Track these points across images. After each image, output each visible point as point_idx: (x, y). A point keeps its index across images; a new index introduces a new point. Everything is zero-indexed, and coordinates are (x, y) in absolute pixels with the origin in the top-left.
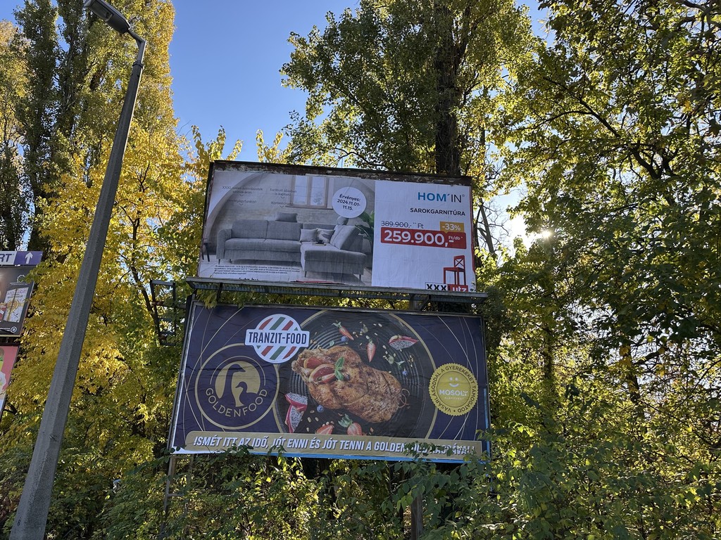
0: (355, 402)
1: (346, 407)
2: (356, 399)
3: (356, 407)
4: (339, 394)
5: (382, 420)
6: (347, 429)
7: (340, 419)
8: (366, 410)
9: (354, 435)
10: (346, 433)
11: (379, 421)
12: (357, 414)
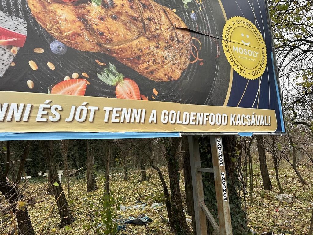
0: (126, 45)
1: (110, 51)
2: (125, 40)
3: (127, 54)
4: (94, 27)
5: (170, 78)
6: (114, 88)
7: (101, 70)
8: (144, 61)
9: (128, 99)
10: (114, 95)
11: (165, 79)
12: (129, 65)
